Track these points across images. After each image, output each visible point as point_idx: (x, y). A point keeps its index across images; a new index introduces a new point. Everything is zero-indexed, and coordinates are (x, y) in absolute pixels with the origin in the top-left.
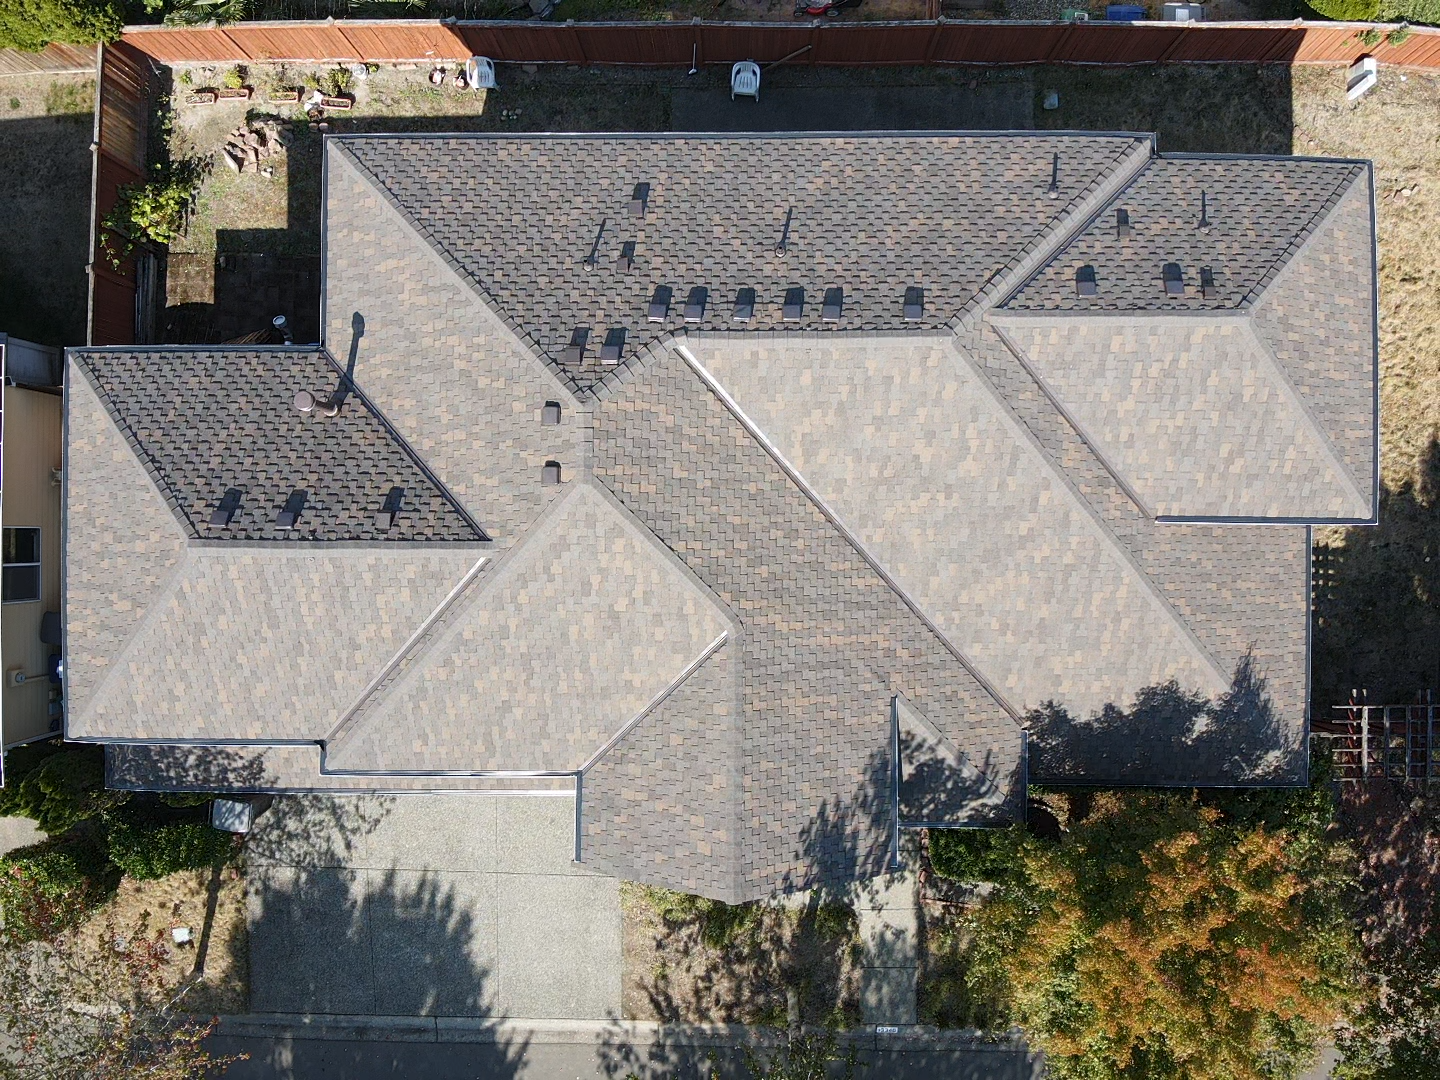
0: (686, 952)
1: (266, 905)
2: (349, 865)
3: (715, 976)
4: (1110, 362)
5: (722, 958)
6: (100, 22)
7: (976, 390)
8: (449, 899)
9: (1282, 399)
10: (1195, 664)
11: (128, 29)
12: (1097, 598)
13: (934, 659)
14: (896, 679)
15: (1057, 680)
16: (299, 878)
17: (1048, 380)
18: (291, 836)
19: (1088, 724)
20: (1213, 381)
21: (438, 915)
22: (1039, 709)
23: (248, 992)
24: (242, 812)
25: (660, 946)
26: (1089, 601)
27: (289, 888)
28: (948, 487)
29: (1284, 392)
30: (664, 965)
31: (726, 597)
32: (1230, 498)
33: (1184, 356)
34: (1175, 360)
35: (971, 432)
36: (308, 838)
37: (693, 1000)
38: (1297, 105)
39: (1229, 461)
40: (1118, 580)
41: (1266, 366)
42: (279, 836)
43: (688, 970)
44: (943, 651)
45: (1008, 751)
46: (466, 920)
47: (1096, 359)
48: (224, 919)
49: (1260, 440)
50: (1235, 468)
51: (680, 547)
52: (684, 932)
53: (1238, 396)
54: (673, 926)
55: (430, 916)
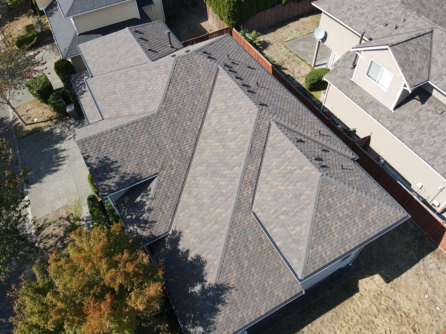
0: (60, 226)
1: (48, 131)
2: (64, 141)
3: (54, 238)
4: (283, 156)
5: (61, 237)
6: (231, 22)
7: (251, 127)
8: (61, 165)
9: (309, 208)
10: (216, 263)
11: (234, 29)
12: (219, 210)
13: (176, 185)
14: (164, 173)
15: (188, 227)
16: (58, 134)
17: (268, 148)
18: (69, 128)
19: (179, 251)
20: (299, 184)
21: (56, 164)
22: (177, 231)
23: (23, 137)
24: (72, 109)
25: (60, 218)
26: (216, 209)
27: (54, 133)
28: (224, 145)
29: (312, 207)
30: (54, 222)
31: (164, 106)
32: (273, 226)
33: (299, 171)
34: (296, 170)
35: (240, 136)
36: (69, 131)
37: (44, 236)
38: (429, 256)
39: (282, 214)
40: (227, 209)
41: (314, 194)
42: (68, 126)
43: (54, 229)
44: (180, 187)
45: (159, 230)
46: (56, 171)
47: (281, 152)
48: (43, 125)
49: (294, 216)
50: (282, 217)
51: (171, 88)
52: (67, 222)
53: (300, 195)
54: (68, 219)
55: (55, 163)
